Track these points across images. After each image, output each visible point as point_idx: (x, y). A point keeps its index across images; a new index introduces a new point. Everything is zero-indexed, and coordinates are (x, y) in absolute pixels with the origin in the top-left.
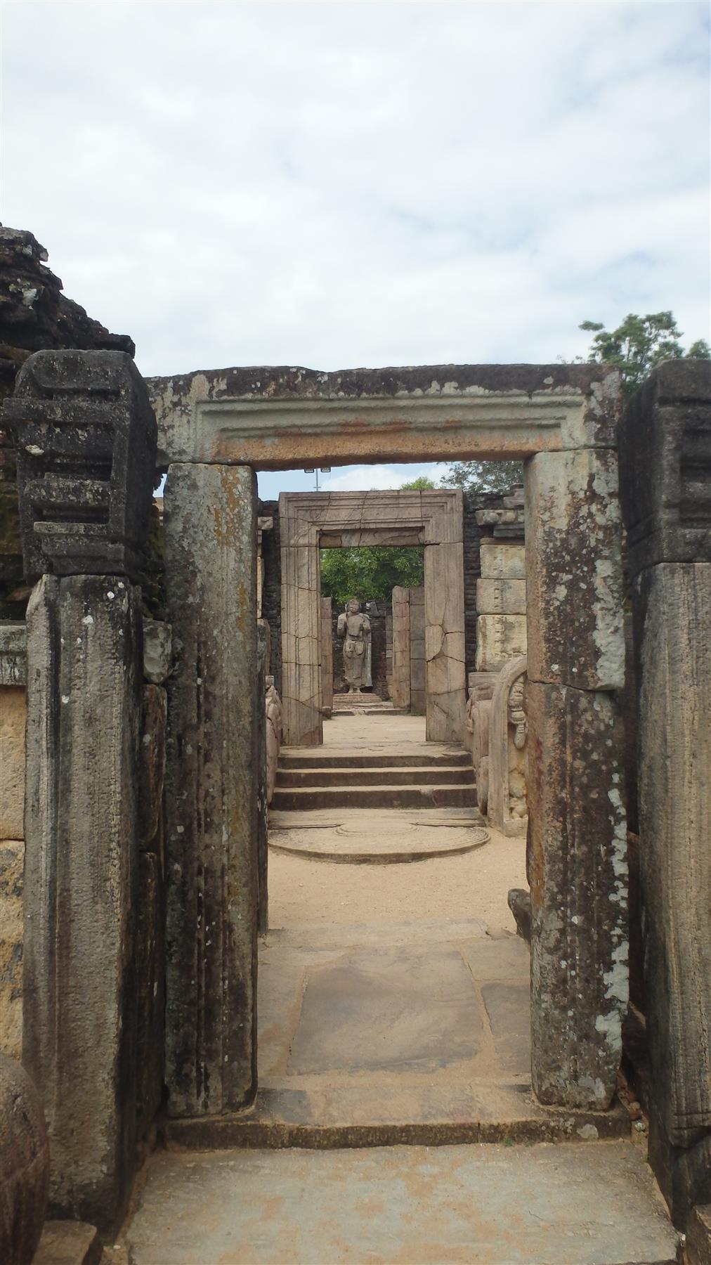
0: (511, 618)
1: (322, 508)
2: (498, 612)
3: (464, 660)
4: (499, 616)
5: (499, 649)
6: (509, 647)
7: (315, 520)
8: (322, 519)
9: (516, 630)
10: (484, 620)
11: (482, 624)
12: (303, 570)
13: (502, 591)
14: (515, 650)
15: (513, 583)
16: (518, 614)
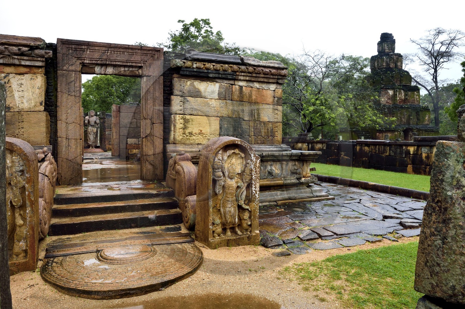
0: (188, 117)
1: (83, 50)
2: (181, 113)
3: (163, 138)
4: (182, 115)
5: (181, 133)
6: (187, 131)
7: (79, 56)
8: (83, 56)
9: (190, 123)
10: (174, 117)
11: (173, 119)
12: (71, 84)
13: (184, 103)
14: (190, 133)
15: (189, 99)
16: (191, 115)
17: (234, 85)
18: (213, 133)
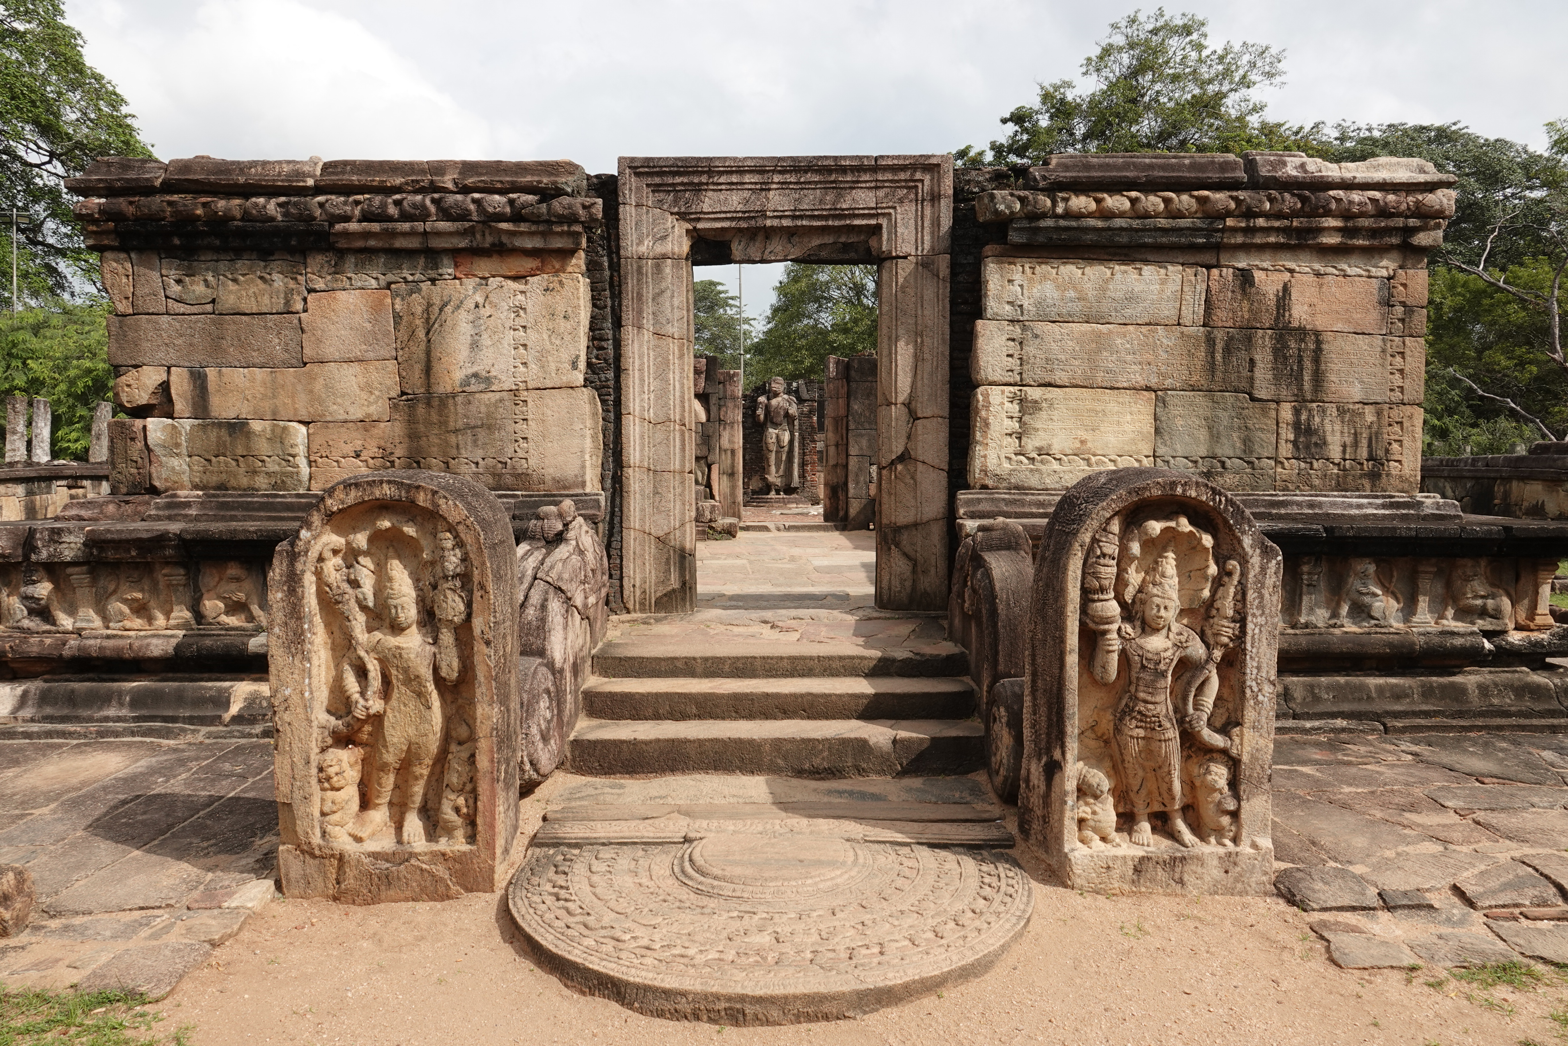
0: (1034, 393)
1: (698, 189)
2: (1012, 380)
3: (946, 468)
4: (1011, 388)
5: (1011, 450)
6: (1031, 444)
7: (683, 210)
8: (697, 209)
9: (1044, 414)
10: (986, 396)
11: (981, 403)
12: (660, 300)
13: (1021, 343)
14: (1040, 451)
15: (1041, 328)
16: (1050, 385)
17: (1218, 266)
18: (1127, 448)
